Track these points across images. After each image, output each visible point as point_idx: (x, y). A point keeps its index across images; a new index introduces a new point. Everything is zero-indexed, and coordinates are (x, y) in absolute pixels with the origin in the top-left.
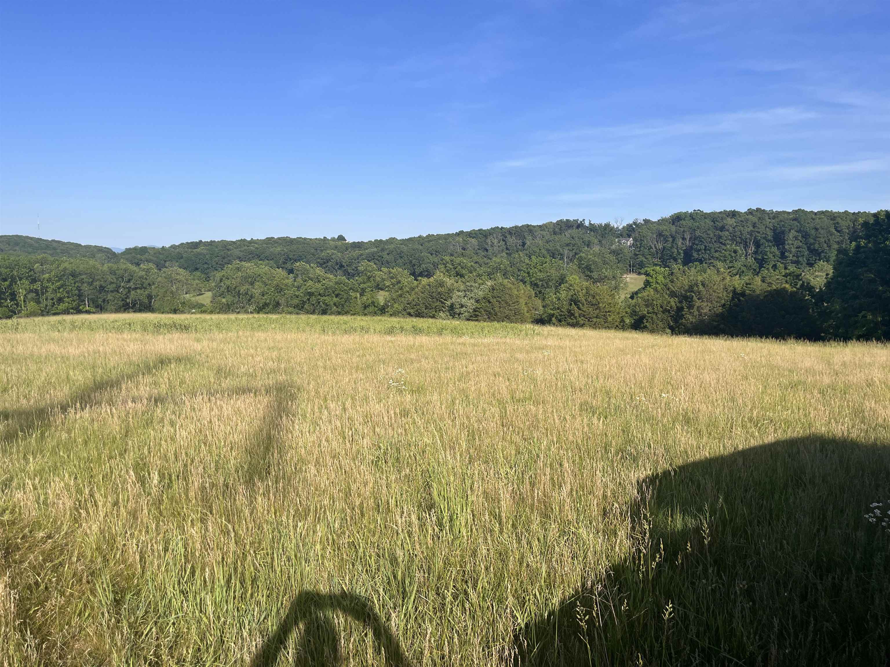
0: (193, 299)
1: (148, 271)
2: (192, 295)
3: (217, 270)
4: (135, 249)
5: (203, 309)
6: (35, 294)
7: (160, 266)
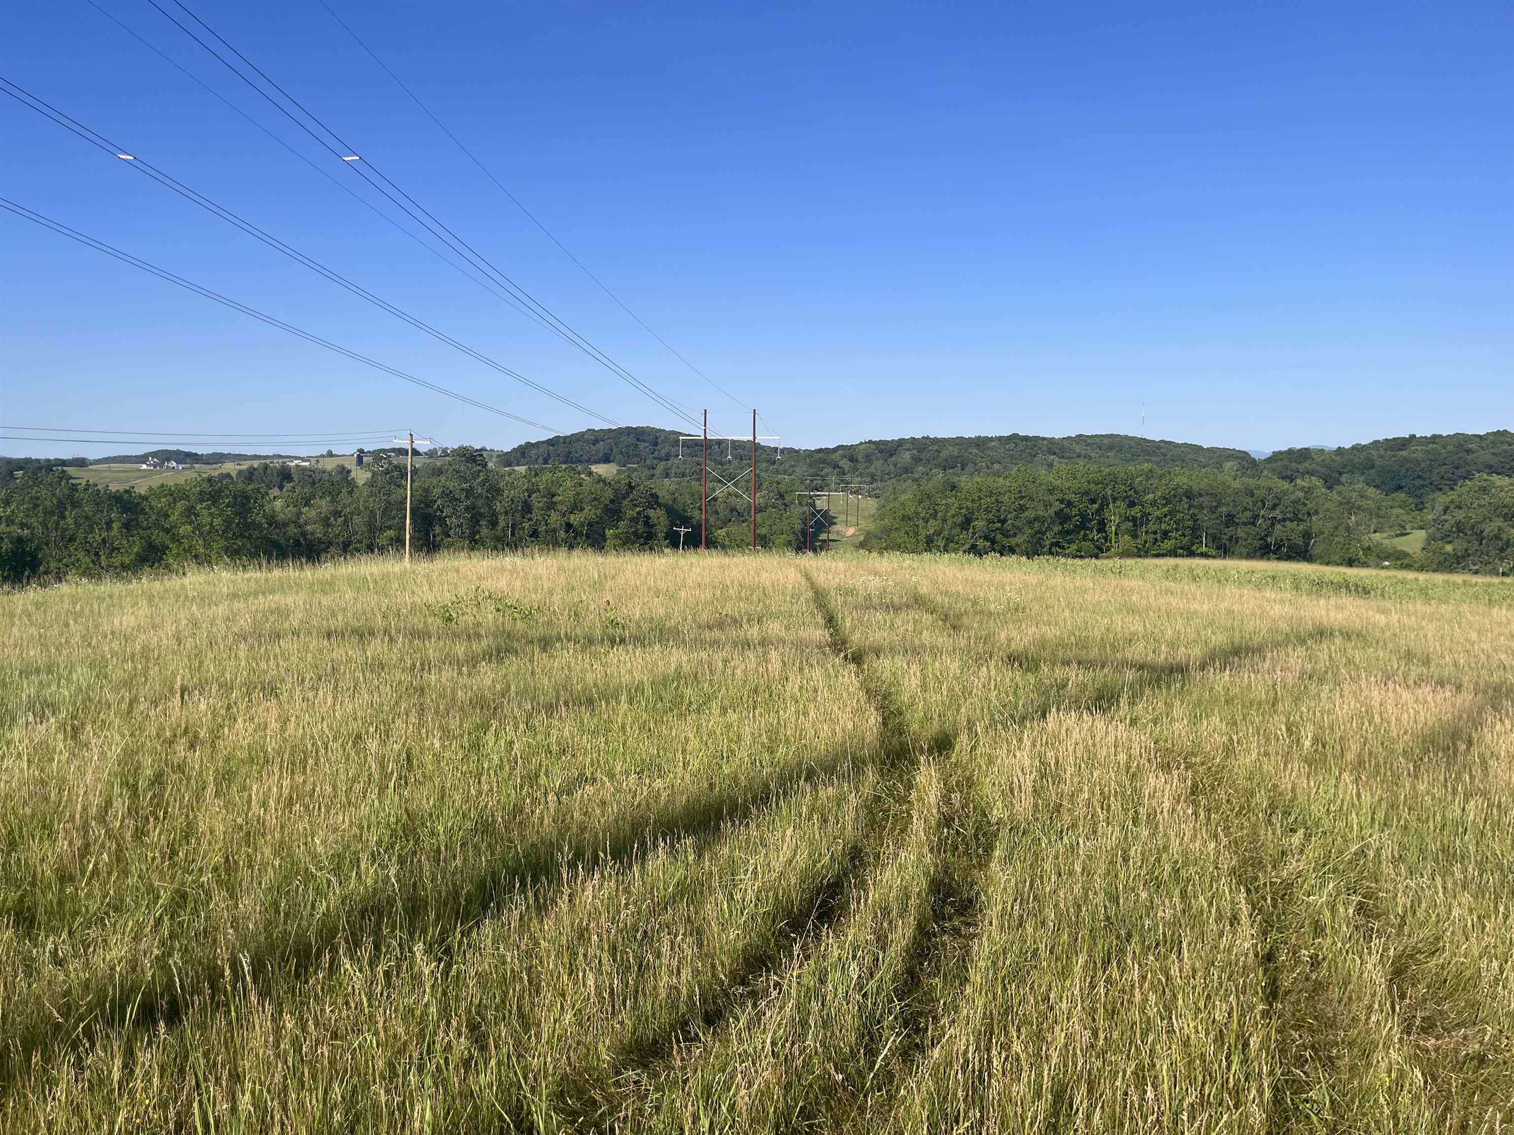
0: (1386, 542)
1: (1308, 491)
2: (1385, 535)
3: (1441, 489)
4: (1290, 452)
5: (1406, 562)
6: (1131, 524)
7: (1330, 482)
